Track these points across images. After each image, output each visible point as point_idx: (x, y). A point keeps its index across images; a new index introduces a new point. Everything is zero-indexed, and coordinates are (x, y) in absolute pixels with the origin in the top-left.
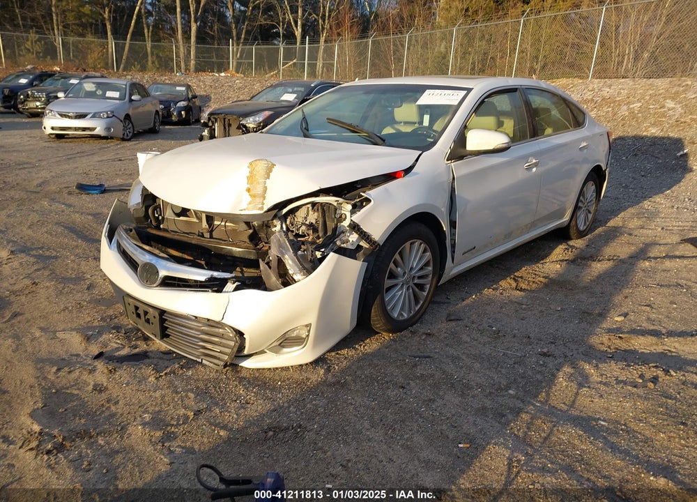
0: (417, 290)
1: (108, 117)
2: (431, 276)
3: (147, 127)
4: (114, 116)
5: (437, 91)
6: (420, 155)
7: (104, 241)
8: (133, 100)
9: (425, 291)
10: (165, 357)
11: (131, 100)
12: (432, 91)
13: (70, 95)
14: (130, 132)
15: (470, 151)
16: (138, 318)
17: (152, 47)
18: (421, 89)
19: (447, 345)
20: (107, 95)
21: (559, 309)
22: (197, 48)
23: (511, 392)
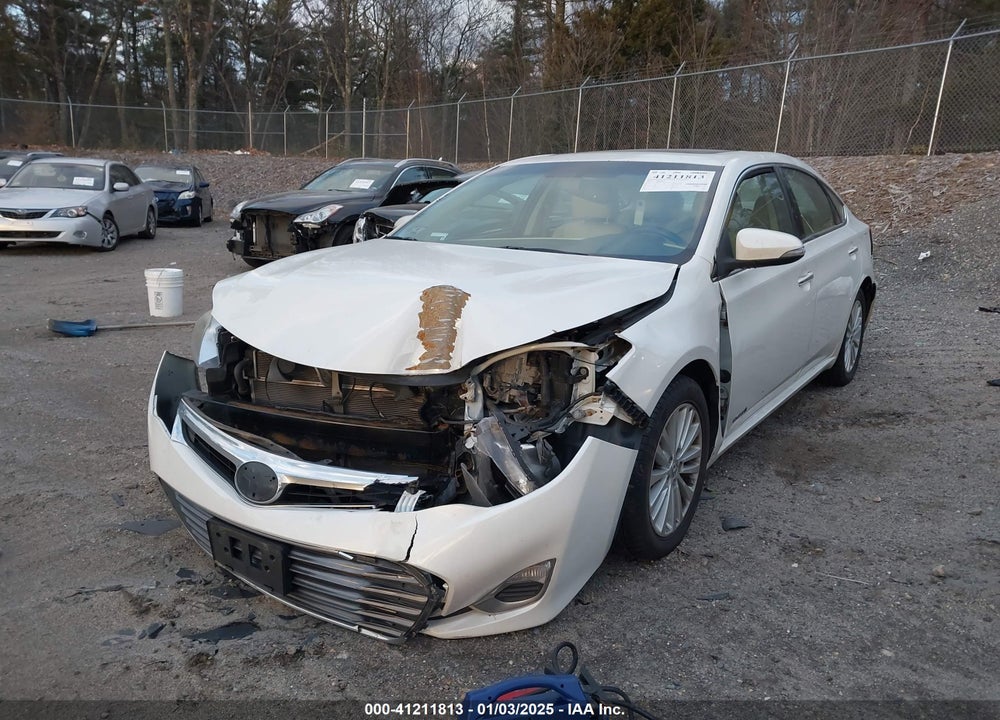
0: (684, 483)
1: (78, 216)
2: (700, 459)
3: (135, 231)
4: (88, 213)
5: (667, 172)
6: (678, 270)
7: (155, 423)
8: (115, 190)
9: (691, 485)
10: (287, 626)
11: (113, 190)
12: (659, 172)
13: (16, 184)
14: (112, 238)
16: (234, 559)
18: (644, 169)
19: (745, 572)
20: (74, 183)
21: (880, 499)
22: (197, 114)
23: (886, 652)
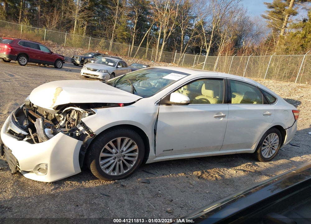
0: (126, 162)
1: (105, 72)
2: (137, 157)
4: (107, 72)
6: (140, 99)
9: (132, 164)
11: (117, 67)
13: (95, 62)
15: (172, 102)
17: (148, 50)
20: (109, 64)
22: (163, 52)
